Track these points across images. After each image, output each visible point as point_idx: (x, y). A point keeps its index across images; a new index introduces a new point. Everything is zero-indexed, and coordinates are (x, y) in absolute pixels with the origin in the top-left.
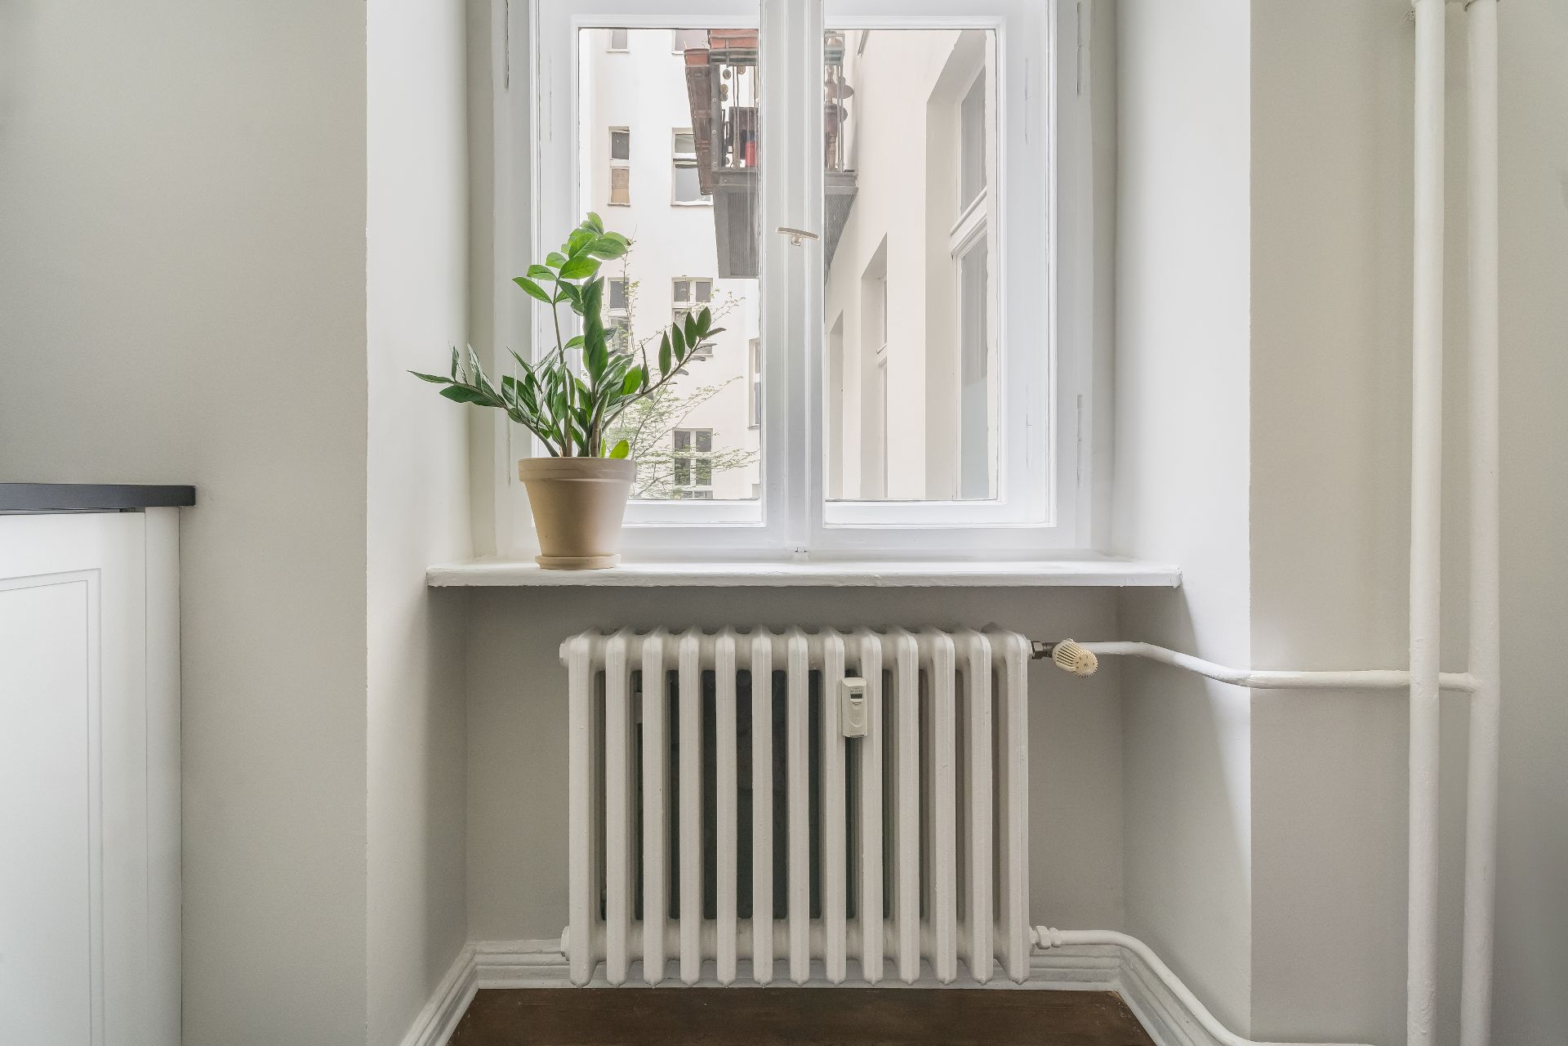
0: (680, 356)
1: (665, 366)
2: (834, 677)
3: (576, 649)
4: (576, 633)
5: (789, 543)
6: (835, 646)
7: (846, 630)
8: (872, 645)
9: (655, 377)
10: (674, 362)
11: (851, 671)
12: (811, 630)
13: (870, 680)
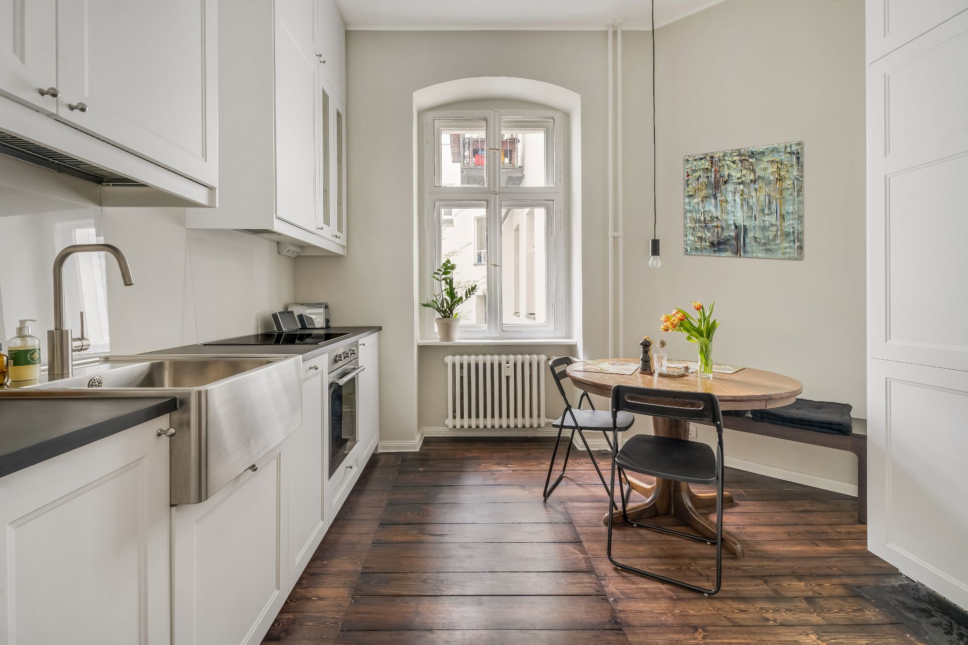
0: (470, 294)
1: (467, 297)
2: (504, 364)
3: (449, 359)
4: (449, 355)
5: (494, 335)
6: (504, 357)
7: (507, 355)
8: (512, 357)
9: (464, 298)
10: (468, 295)
11: (507, 363)
12: (499, 354)
13: (511, 365)
